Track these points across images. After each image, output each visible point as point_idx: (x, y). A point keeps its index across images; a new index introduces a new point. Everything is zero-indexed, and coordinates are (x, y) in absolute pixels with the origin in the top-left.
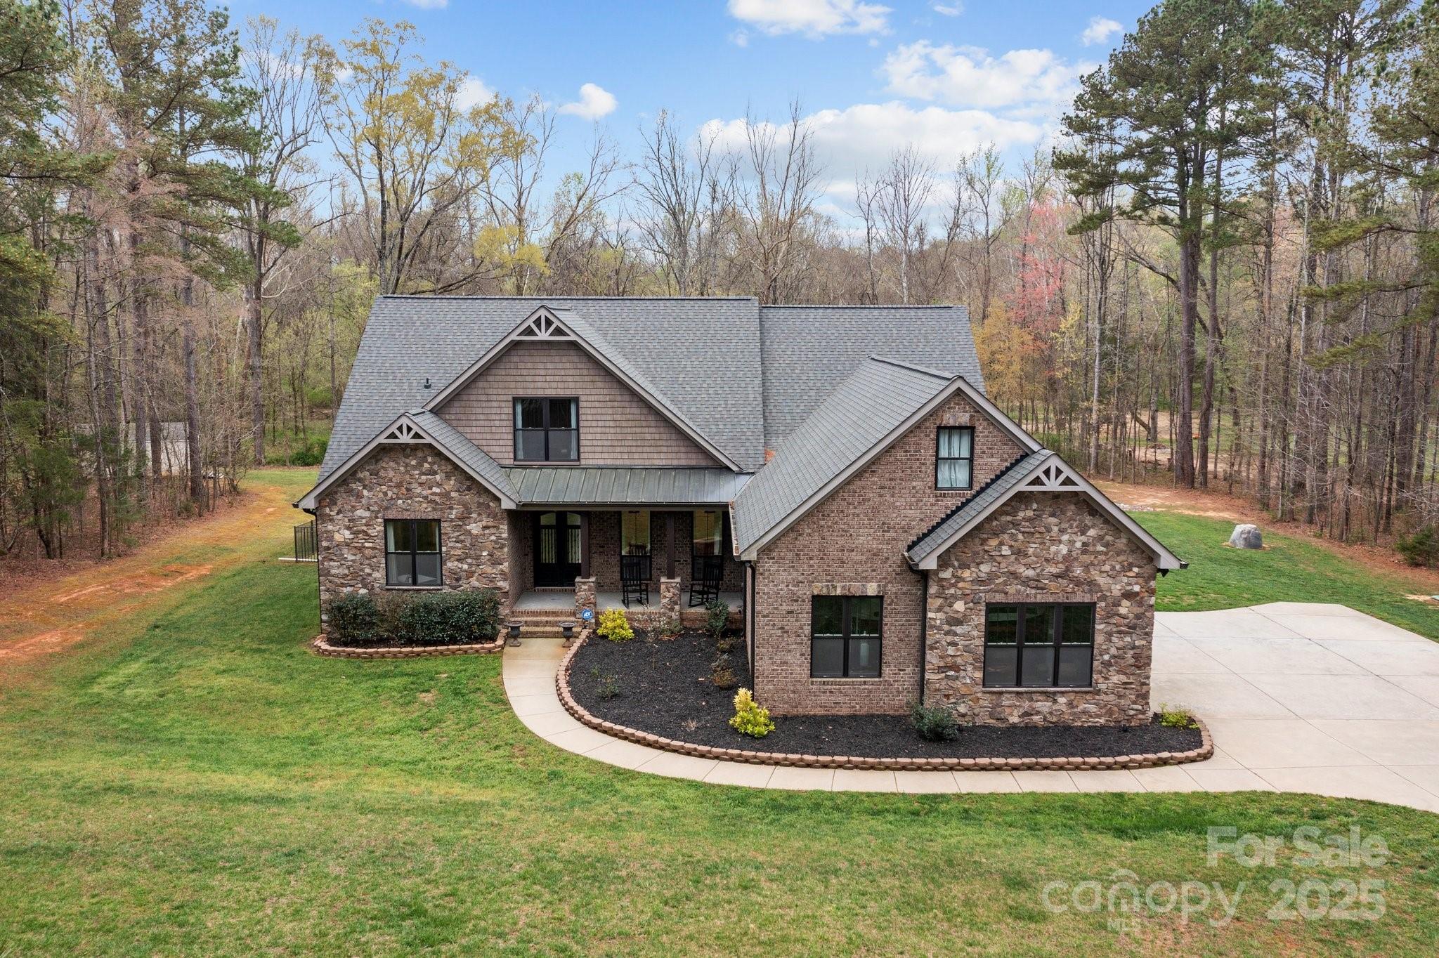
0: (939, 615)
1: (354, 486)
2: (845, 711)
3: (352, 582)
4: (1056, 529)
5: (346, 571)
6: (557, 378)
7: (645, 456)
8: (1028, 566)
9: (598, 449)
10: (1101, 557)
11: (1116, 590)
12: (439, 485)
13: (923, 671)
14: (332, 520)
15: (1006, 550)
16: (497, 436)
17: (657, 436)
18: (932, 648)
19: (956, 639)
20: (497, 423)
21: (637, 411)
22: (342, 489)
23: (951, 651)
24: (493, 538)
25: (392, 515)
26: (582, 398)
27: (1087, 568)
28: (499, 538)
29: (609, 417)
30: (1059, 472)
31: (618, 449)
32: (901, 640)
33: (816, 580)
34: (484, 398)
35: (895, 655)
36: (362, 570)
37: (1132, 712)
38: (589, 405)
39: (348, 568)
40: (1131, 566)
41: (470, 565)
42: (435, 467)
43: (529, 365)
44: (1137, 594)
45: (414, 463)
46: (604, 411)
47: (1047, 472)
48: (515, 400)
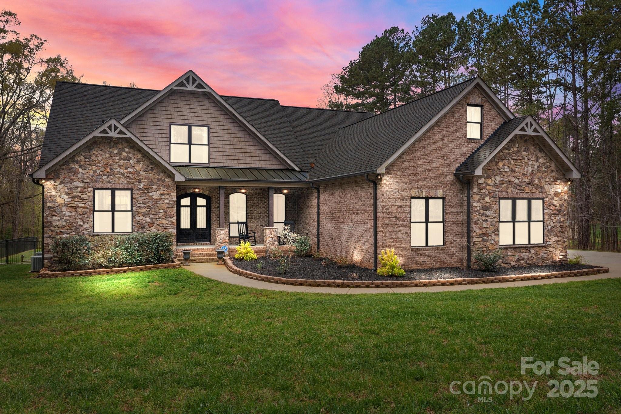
0: (479, 205)
1: (73, 166)
3: (68, 231)
4: (526, 158)
5: (64, 224)
6: (196, 114)
7: (247, 162)
8: (516, 178)
9: (220, 157)
10: (545, 174)
11: (551, 192)
12: (132, 167)
13: (469, 238)
14: (55, 189)
15: (507, 169)
16: (159, 147)
17: (254, 151)
18: (476, 223)
19: (487, 218)
20: (159, 139)
21: (242, 136)
22: (64, 168)
23: (485, 225)
24: (167, 201)
25: (99, 185)
26: (211, 127)
27: (539, 179)
28: (171, 201)
29: (226, 139)
30: (532, 125)
33: (412, 187)
34: (152, 123)
35: (452, 232)
36: (76, 223)
38: (215, 131)
39: (66, 221)
40: (556, 179)
41: (151, 218)
42: (130, 155)
44: (560, 194)
45: (116, 152)
46: (224, 135)
47: (527, 124)
48: (171, 125)
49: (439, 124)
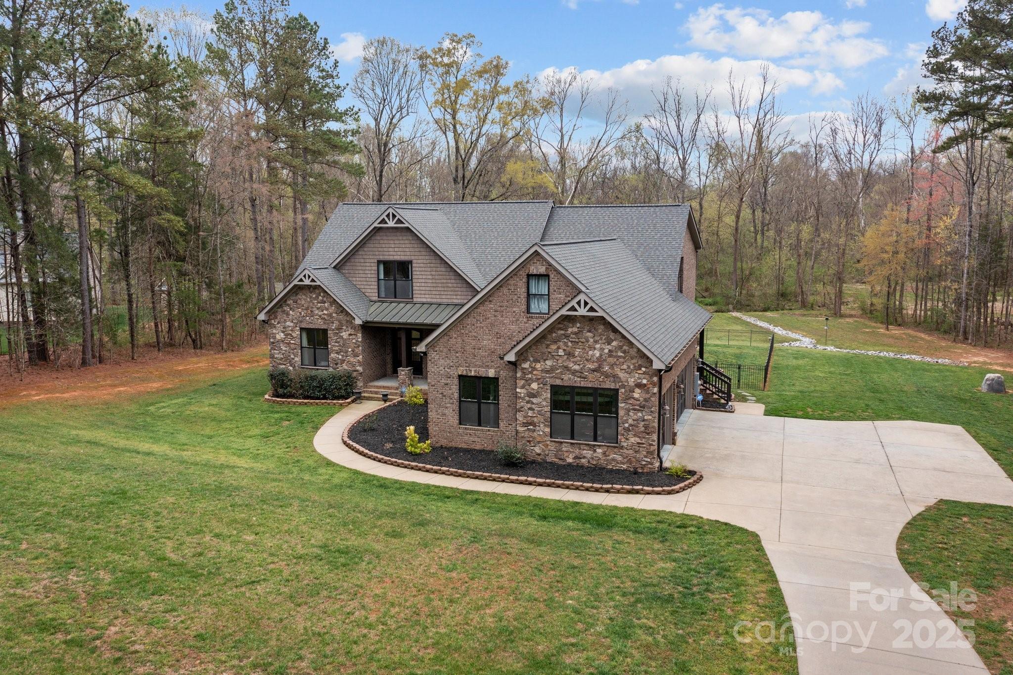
0: (523, 391)
1: (285, 308)
2: (478, 447)
3: (285, 363)
4: (592, 340)
5: (282, 356)
6: (400, 250)
7: (449, 297)
8: (575, 363)
9: (423, 292)
10: (621, 360)
11: (631, 382)
12: (327, 309)
14: (275, 327)
15: (561, 352)
16: (369, 283)
18: (520, 411)
19: (533, 406)
20: (369, 276)
21: (443, 269)
22: (280, 310)
23: (530, 413)
24: (354, 341)
25: (304, 325)
26: (414, 261)
27: (612, 366)
28: (357, 341)
29: (428, 273)
30: (586, 303)
31: (434, 292)
32: (509, 406)
33: (460, 366)
34: (362, 261)
35: (506, 415)
38: (418, 265)
39: (283, 354)
40: (640, 367)
41: (342, 356)
43: (386, 242)
44: (645, 385)
46: (426, 269)
47: (579, 303)
48: (379, 262)
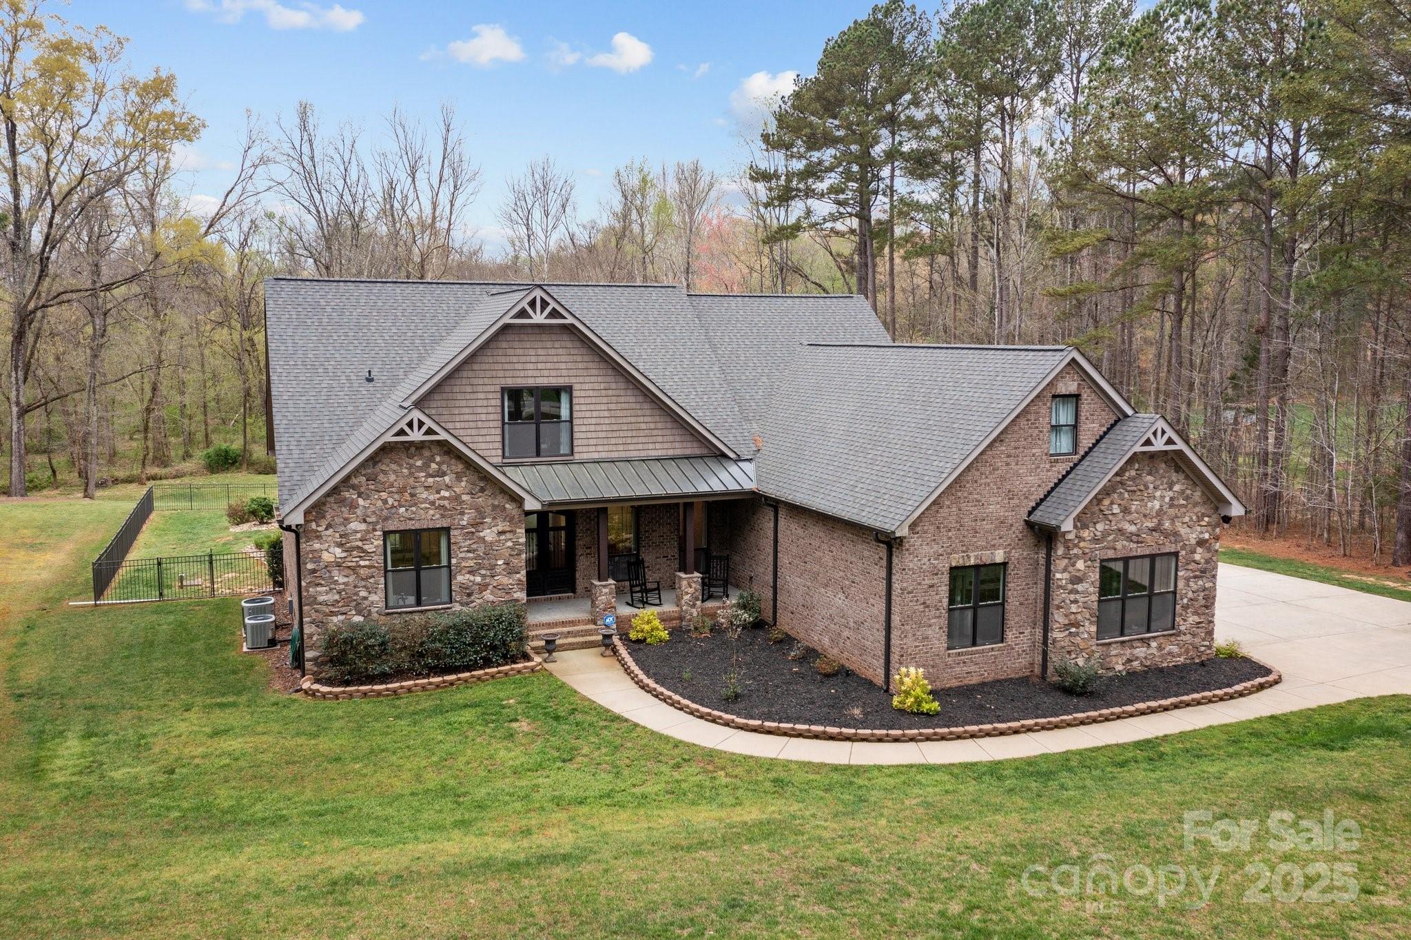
0: (1066, 575)
3: (344, 609)
4: (1151, 486)
5: (337, 597)
6: (549, 366)
7: (640, 447)
8: (1132, 522)
9: (592, 442)
10: (1183, 510)
11: (1192, 539)
12: (448, 487)
13: (1046, 629)
14: (319, 537)
15: (1116, 509)
16: (483, 432)
17: (652, 426)
18: (1059, 607)
19: (1077, 596)
20: (483, 417)
21: (632, 399)
22: (336, 501)
23: (1074, 608)
24: (510, 544)
25: (392, 525)
26: (576, 387)
27: (1173, 520)
28: (516, 543)
29: (603, 407)
30: (1163, 432)
31: (613, 441)
32: (1021, 604)
33: (954, 551)
34: (469, 389)
35: (1017, 619)
36: (356, 594)
37: (1203, 649)
38: (583, 393)
39: (339, 593)
40: (1200, 519)
41: (484, 576)
42: (444, 467)
43: (519, 352)
44: (1207, 541)
45: (419, 463)
46: (598, 400)
47: (1155, 433)
48: (503, 389)
49: (1002, 437)
